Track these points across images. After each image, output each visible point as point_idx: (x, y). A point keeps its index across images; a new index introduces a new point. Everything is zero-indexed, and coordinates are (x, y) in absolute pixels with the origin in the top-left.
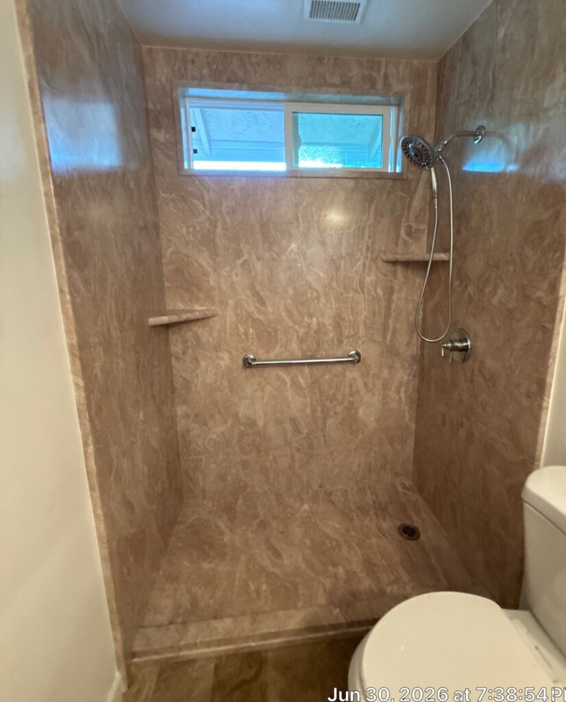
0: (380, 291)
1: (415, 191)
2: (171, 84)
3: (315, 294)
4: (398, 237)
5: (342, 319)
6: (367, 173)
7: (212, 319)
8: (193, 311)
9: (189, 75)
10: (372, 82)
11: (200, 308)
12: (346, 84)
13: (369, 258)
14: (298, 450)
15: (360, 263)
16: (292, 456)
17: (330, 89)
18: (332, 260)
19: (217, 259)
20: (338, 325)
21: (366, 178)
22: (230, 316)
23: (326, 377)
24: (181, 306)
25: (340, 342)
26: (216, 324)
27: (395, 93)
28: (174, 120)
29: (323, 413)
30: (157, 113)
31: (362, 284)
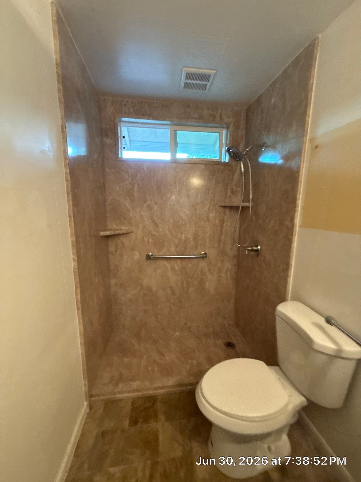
0: (217, 222)
1: (235, 171)
2: (114, 116)
3: (184, 222)
4: (227, 194)
5: (198, 235)
6: (211, 162)
7: (131, 234)
8: (121, 230)
9: (123, 112)
10: (214, 117)
11: (125, 228)
12: (201, 118)
13: (212, 204)
14: (174, 304)
15: (207, 207)
16: (171, 307)
17: (193, 120)
18: (193, 205)
19: (135, 203)
20: (195, 239)
21: (210, 164)
22: (140, 233)
23: (189, 265)
24: (115, 227)
25: (196, 248)
26: (133, 236)
27: (226, 123)
28: (115, 134)
29: (187, 284)
30: (106, 129)
31: (208, 217)
